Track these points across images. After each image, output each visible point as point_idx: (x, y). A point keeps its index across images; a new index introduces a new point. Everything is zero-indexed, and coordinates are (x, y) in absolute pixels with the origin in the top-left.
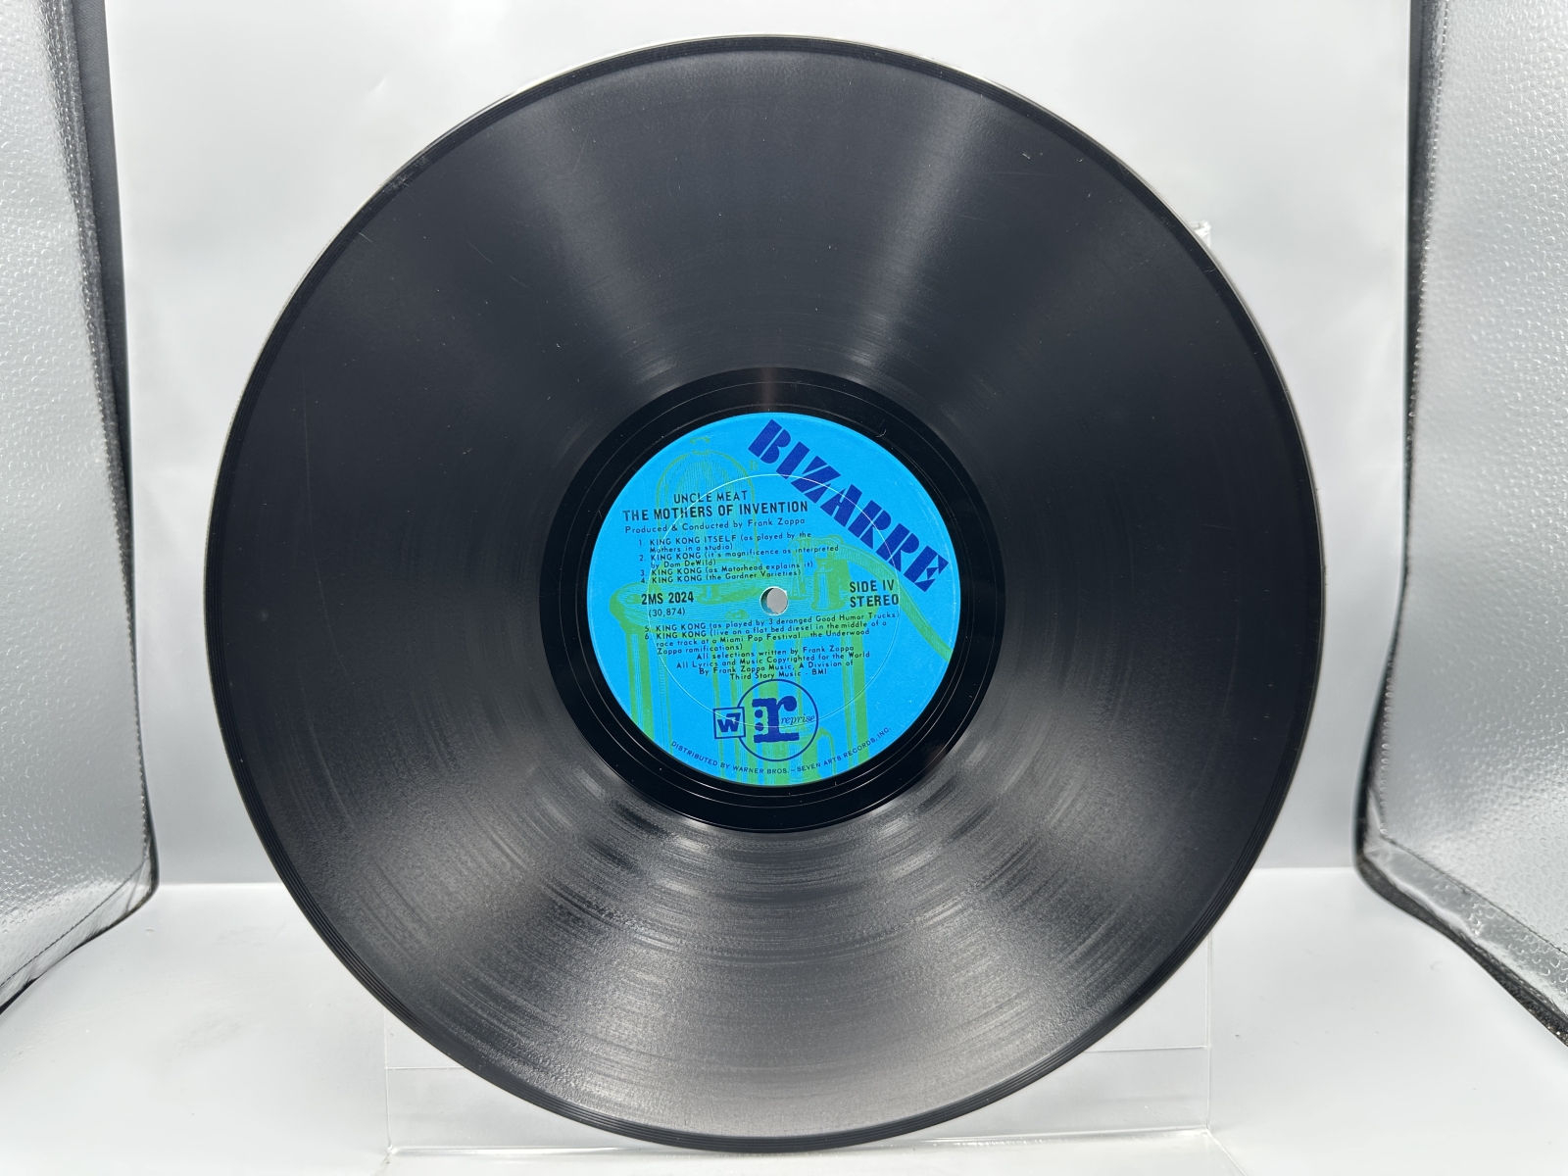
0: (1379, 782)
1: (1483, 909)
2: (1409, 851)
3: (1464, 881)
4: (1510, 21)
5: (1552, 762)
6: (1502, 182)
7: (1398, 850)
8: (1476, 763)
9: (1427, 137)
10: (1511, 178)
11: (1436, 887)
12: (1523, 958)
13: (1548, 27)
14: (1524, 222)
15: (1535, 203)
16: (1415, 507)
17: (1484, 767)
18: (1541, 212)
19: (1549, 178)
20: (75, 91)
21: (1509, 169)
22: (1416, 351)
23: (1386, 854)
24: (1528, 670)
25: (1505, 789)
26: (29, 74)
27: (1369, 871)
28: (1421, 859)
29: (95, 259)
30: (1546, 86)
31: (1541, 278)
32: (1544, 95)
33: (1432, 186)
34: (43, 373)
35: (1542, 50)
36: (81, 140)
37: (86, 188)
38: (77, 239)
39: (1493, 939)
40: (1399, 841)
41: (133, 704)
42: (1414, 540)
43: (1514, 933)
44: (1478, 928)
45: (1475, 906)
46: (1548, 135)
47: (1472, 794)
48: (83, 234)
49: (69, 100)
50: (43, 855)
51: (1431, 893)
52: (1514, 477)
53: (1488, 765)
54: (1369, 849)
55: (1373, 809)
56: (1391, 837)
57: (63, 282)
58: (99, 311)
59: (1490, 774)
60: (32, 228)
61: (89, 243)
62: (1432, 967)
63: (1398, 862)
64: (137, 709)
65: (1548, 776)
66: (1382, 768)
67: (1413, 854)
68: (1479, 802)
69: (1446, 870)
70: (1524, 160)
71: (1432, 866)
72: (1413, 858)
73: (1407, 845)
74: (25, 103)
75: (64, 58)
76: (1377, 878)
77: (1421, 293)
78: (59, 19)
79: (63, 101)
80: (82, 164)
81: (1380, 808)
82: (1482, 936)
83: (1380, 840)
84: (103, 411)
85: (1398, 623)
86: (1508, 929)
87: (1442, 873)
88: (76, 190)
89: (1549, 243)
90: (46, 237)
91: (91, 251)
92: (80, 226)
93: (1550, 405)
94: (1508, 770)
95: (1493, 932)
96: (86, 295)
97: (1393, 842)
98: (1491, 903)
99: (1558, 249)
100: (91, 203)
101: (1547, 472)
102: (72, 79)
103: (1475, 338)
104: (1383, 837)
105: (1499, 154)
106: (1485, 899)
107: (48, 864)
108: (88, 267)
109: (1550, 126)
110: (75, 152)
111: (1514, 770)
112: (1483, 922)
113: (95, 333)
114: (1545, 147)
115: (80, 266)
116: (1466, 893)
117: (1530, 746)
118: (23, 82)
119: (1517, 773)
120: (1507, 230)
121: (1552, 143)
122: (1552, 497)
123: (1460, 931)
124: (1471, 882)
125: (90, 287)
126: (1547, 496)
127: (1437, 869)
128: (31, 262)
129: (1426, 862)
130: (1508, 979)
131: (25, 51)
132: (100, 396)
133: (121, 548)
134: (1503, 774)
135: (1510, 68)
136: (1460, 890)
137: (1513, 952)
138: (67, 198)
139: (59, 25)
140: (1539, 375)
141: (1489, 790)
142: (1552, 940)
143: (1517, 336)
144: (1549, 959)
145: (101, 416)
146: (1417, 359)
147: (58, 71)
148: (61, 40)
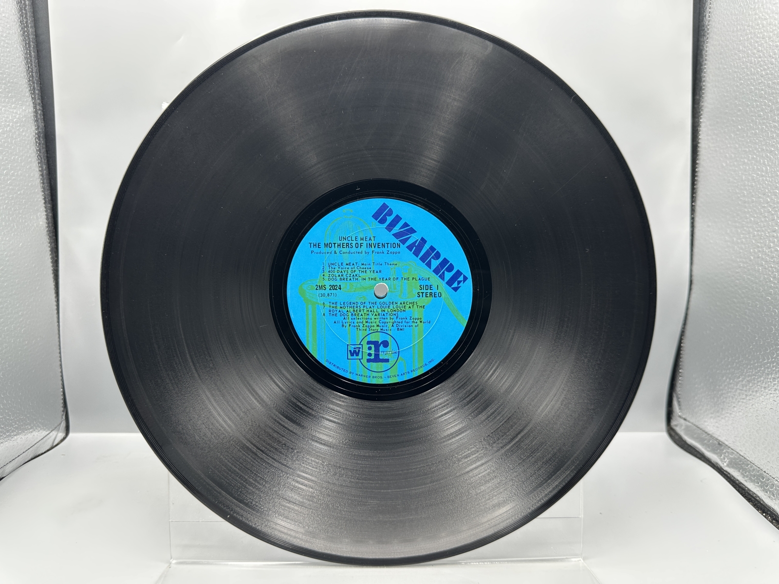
0: (678, 389)
1: (728, 452)
2: (692, 423)
3: (719, 438)
4: (740, 6)
5: (761, 377)
6: (737, 86)
7: (687, 423)
8: (724, 378)
10: (741, 84)
11: (706, 442)
12: (747, 477)
13: (758, 8)
14: (748, 106)
15: (753, 96)
16: (696, 250)
17: (728, 380)
18: (756, 100)
19: (759, 83)
20: (33, 42)
21: (740, 80)
22: (696, 172)
23: (681, 425)
24: (749, 330)
25: (738, 391)
26: (9, 33)
27: (673, 434)
28: (699, 428)
29: (42, 125)
30: (757, 37)
31: (756, 134)
32: (757, 42)
33: (704, 89)
34: (14, 179)
35: (756, 20)
36: (35, 67)
37: (38, 90)
38: (33, 114)
39: (733, 467)
40: (688, 419)
41: (58, 343)
42: (695, 267)
43: (743, 464)
44: (725, 462)
45: (724, 451)
46: (759, 62)
47: (722, 394)
48: (36, 112)
49: (29, 46)
50: (9, 416)
51: (703, 444)
52: (743, 234)
53: (730, 379)
54: (673, 423)
55: (675, 402)
56: (684, 417)
57: (25, 135)
58: (43, 150)
59: (731, 384)
60: (10, 108)
61: (39, 117)
62: (701, 481)
63: (687, 430)
64: (60, 346)
65: (759, 384)
66: (680, 381)
67: (695, 425)
68: (726, 398)
69: (710, 433)
70: (748, 75)
71: (704, 431)
72: (695, 427)
73: (691, 421)
74: (7, 47)
75: (27, 26)
76: (677, 437)
77: (698, 143)
78: (25, 8)
79: (27, 46)
80: (36, 78)
81: (679, 402)
82: (728, 465)
83: (678, 418)
84: (45, 199)
85: (687, 309)
86: (740, 462)
88: (33, 91)
89: (760, 116)
90: (16, 113)
91: (39, 120)
92: (34, 108)
93: (760, 197)
94: (739, 381)
95: (733, 464)
96: (36, 142)
97: (685, 419)
98: (732, 449)
99: (764, 119)
100: (40, 97)
101: (758, 231)
102: (31, 37)
103: (724, 165)
104: (680, 417)
105: (735, 72)
106: (729, 447)
107: (12, 420)
108: (38, 128)
109: (760, 57)
110: (32, 72)
111: (742, 381)
112: (728, 459)
113: (41, 161)
114: (757, 68)
115: (34, 128)
116: (720, 444)
117: (750, 369)
118: (6, 37)
119: (744, 383)
120: (739, 110)
121: (761, 66)
122: (761, 243)
123: (717, 463)
124: (722, 439)
125: (39, 138)
126: (758, 243)
127: (706, 433)
128: (9, 125)
129: (701, 429)
130: (740, 487)
131: (7, 22)
132: (43, 191)
133: (53, 266)
134: (738, 383)
135: (740, 29)
136: (717, 443)
137: (742, 474)
138: (28, 94)
139: (25, 10)
140: (755, 182)
141: (730, 392)
142: (761, 467)
143: (744, 163)
144: (760, 477)
145: (43, 201)
146: (696, 176)
147: (24, 33)
148: (26, 18)
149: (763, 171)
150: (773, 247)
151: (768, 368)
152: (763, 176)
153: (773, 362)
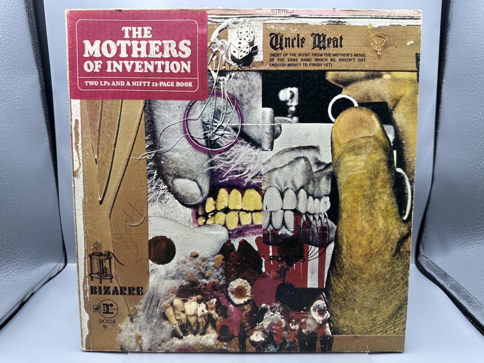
0: (423, 240)
1: (450, 280)
2: (430, 261)
3: (445, 271)
4: (470, 14)
5: (470, 241)
6: (466, 63)
7: (427, 260)
8: (450, 238)
9: (445, 46)
10: (468, 63)
11: (438, 272)
12: (460, 296)
13: (481, 17)
14: (472, 77)
15: (475, 71)
16: (437, 160)
18: (476, 75)
19: (479, 65)
20: (36, 34)
21: (468, 60)
22: (439, 112)
23: (424, 261)
25: (457, 247)
26: (23, 32)
27: (419, 265)
28: (434, 263)
29: (44, 84)
30: (480, 36)
31: (476, 95)
32: (479, 39)
33: (446, 61)
34: (30, 120)
35: (479, 24)
36: (38, 49)
37: (41, 63)
38: (38, 79)
39: (452, 289)
40: (428, 257)
42: (436, 169)
44: (448, 286)
45: (448, 279)
46: (479, 51)
47: (448, 247)
48: (40, 77)
49: (34, 37)
50: (35, 259)
51: (436, 274)
53: (453, 239)
54: (419, 259)
55: (421, 247)
56: (426, 256)
57: (35, 92)
58: (45, 99)
59: (453, 242)
60: (26, 77)
61: (42, 79)
63: (427, 264)
64: (60, 214)
65: (469, 245)
66: (424, 235)
67: (432, 261)
68: (450, 249)
69: (440, 267)
70: (472, 58)
71: (437, 266)
72: (431, 263)
73: (430, 259)
74: (22, 40)
75: (33, 24)
76: (421, 267)
77: (441, 94)
79: (33, 38)
80: (39, 56)
81: (423, 247)
82: (449, 288)
84: (48, 129)
85: (430, 194)
86: (458, 288)
87: (439, 268)
88: (38, 64)
89: (479, 84)
90: (29, 80)
91: (42, 82)
92: (39, 75)
93: (476, 134)
95: (453, 287)
96: (41, 95)
97: (426, 258)
98: (452, 278)
99: (481, 87)
100: (42, 67)
101: (474, 154)
102: (35, 30)
103: (456, 110)
104: (423, 256)
105: (465, 54)
108: (42, 87)
109: (480, 48)
110: (37, 52)
111: (460, 241)
112: (450, 284)
113: (44, 106)
115: (39, 87)
116: (446, 274)
117: (465, 235)
118: (22, 34)
119: (461, 243)
120: (467, 79)
121: (481, 54)
123: (443, 286)
124: (447, 272)
125: (42, 93)
126: (473, 162)
127: (438, 267)
128: (26, 88)
129: (435, 265)
130: (456, 301)
131: (22, 25)
132: (46, 125)
134: (457, 242)
135: (470, 29)
136: (444, 274)
137: (458, 294)
138: (35, 67)
139: (31, 14)
140: (473, 124)
141: (453, 246)
142: (468, 291)
143: (468, 112)
144: (467, 297)
145: (47, 131)
146: (439, 114)
147: (31, 29)
148: (32, 19)
149: (478, 119)
150: (482, 166)
151: (475, 236)
152: (478, 121)
153: (478, 234)
